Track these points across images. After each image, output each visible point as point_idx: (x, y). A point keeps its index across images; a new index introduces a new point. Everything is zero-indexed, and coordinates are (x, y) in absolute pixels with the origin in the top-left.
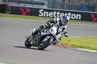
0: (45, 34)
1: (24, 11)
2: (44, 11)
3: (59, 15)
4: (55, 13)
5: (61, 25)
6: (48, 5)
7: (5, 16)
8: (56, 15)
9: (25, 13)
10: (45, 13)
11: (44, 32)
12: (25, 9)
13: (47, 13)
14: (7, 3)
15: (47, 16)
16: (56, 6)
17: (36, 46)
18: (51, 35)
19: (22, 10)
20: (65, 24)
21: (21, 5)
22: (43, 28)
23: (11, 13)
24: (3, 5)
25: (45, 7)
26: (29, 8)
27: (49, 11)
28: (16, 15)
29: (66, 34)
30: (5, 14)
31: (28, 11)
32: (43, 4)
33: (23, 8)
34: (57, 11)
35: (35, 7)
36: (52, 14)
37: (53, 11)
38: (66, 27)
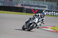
0: (31, 22)
1: (34, 11)
2: (46, 11)
3: (55, 14)
4: (52, 12)
5: (41, 17)
6: (48, 8)
7: (22, 14)
8: (53, 14)
9: (34, 12)
10: (46, 12)
11: (31, 21)
12: (34, 10)
13: (48, 12)
14: (24, 6)
15: (48, 14)
16: (53, 8)
17: (27, 29)
18: (34, 23)
19: (33, 11)
20: (44, 17)
21: (32, 8)
22: (31, 19)
23: (26, 13)
24: (21, 7)
25: (47, 9)
26: (37, 9)
27: (49, 11)
28: (29, 14)
29: (44, 23)
30: (23, 13)
31: (36, 11)
32: (45, 7)
33: (33, 9)
34: (53, 11)
35: (40, 9)
36: (51, 13)
37: (51, 11)
38: (44, 18)
